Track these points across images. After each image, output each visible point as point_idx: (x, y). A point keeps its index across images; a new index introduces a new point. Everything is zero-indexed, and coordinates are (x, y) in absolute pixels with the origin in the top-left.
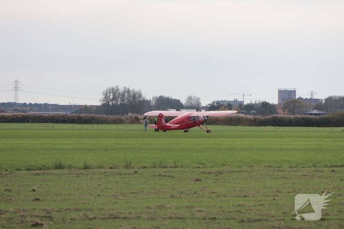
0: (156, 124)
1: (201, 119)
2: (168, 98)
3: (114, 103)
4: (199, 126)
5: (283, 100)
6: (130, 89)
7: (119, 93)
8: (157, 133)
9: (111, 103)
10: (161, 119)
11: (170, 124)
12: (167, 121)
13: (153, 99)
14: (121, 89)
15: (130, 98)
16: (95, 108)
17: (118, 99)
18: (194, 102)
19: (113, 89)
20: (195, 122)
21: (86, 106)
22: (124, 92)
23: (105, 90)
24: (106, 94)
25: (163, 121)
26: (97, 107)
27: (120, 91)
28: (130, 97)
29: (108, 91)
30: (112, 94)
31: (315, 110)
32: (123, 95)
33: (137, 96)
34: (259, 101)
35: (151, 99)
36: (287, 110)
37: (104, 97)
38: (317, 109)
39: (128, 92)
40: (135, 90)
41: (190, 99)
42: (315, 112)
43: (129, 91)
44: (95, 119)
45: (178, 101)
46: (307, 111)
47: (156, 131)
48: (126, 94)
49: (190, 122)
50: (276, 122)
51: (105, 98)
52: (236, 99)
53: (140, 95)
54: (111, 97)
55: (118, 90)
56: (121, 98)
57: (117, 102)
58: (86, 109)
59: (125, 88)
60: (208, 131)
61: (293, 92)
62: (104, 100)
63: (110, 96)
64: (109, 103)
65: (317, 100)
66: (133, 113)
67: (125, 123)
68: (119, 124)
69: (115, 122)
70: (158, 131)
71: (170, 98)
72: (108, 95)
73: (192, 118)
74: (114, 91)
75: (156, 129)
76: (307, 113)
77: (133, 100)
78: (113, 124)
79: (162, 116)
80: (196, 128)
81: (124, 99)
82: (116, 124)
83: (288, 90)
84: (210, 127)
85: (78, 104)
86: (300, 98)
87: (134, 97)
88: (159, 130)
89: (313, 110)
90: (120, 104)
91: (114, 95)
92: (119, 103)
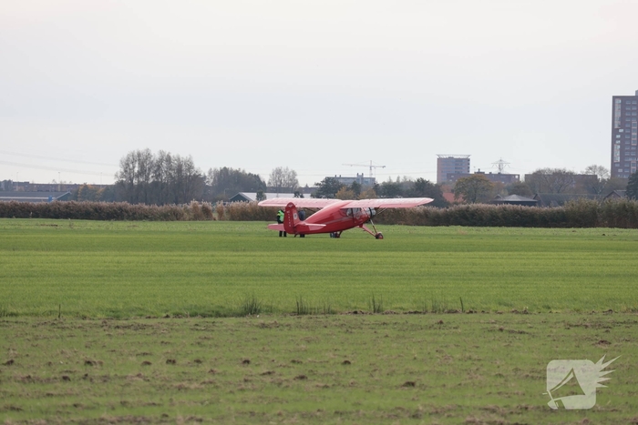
0: (280, 222)
1: (364, 213)
2: (237, 172)
3: (141, 180)
4: (361, 226)
5: (449, 176)
6: (171, 155)
7: (152, 162)
8: (283, 239)
9: (135, 181)
10: (291, 214)
11: (309, 222)
12: (302, 218)
13: (210, 173)
14: (156, 156)
15: (172, 172)
16: (101, 189)
17: (149, 174)
18: (285, 180)
19: (139, 155)
20: (354, 219)
21: (85, 186)
22: (161, 160)
23: (125, 156)
24: (128, 164)
25: (296, 217)
26: (107, 187)
27: (152, 159)
28: (170, 169)
29: (131, 158)
30: (137, 165)
31: (514, 196)
32: (159, 167)
33: (184, 168)
34: (405, 177)
35: (207, 174)
36: (462, 195)
37: (122, 170)
38: (518, 194)
39: (167, 161)
40: (181, 156)
41: (277, 173)
42: (514, 198)
43: (169, 159)
44: (127, 212)
45: (257, 177)
46: (498, 197)
47: (281, 235)
48: (164, 164)
49: (345, 219)
50: (466, 219)
51: (126, 171)
52: (360, 174)
53: (190, 167)
54: (136, 170)
55: (148, 156)
56: (155, 172)
57: (147, 179)
58: (86, 191)
59: (161, 152)
60: (378, 237)
61: (465, 162)
62: (123, 176)
63: (134, 167)
64: (132, 181)
65: (510, 177)
66: (200, 200)
67: (184, 220)
68: (173, 220)
69: (166, 217)
70: (285, 236)
71: (241, 171)
72: (131, 166)
73: (348, 213)
74: (142, 159)
75: (281, 232)
76: (499, 200)
77: (176, 175)
78: (162, 220)
79: (294, 207)
80: (356, 230)
81: (160, 174)
82: (167, 220)
83: (455, 157)
84: (381, 229)
85: (68, 183)
86: (480, 173)
87: (179, 169)
88: (288, 235)
89: (510, 194)
90: (153, 182)
91: (142, 166)
92: (151, 181)
